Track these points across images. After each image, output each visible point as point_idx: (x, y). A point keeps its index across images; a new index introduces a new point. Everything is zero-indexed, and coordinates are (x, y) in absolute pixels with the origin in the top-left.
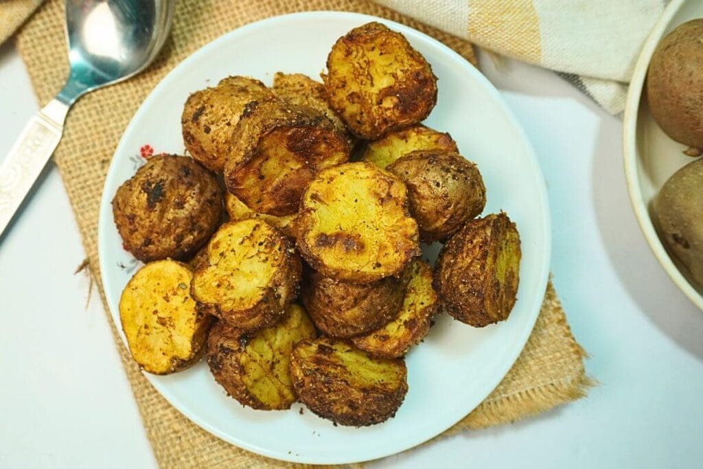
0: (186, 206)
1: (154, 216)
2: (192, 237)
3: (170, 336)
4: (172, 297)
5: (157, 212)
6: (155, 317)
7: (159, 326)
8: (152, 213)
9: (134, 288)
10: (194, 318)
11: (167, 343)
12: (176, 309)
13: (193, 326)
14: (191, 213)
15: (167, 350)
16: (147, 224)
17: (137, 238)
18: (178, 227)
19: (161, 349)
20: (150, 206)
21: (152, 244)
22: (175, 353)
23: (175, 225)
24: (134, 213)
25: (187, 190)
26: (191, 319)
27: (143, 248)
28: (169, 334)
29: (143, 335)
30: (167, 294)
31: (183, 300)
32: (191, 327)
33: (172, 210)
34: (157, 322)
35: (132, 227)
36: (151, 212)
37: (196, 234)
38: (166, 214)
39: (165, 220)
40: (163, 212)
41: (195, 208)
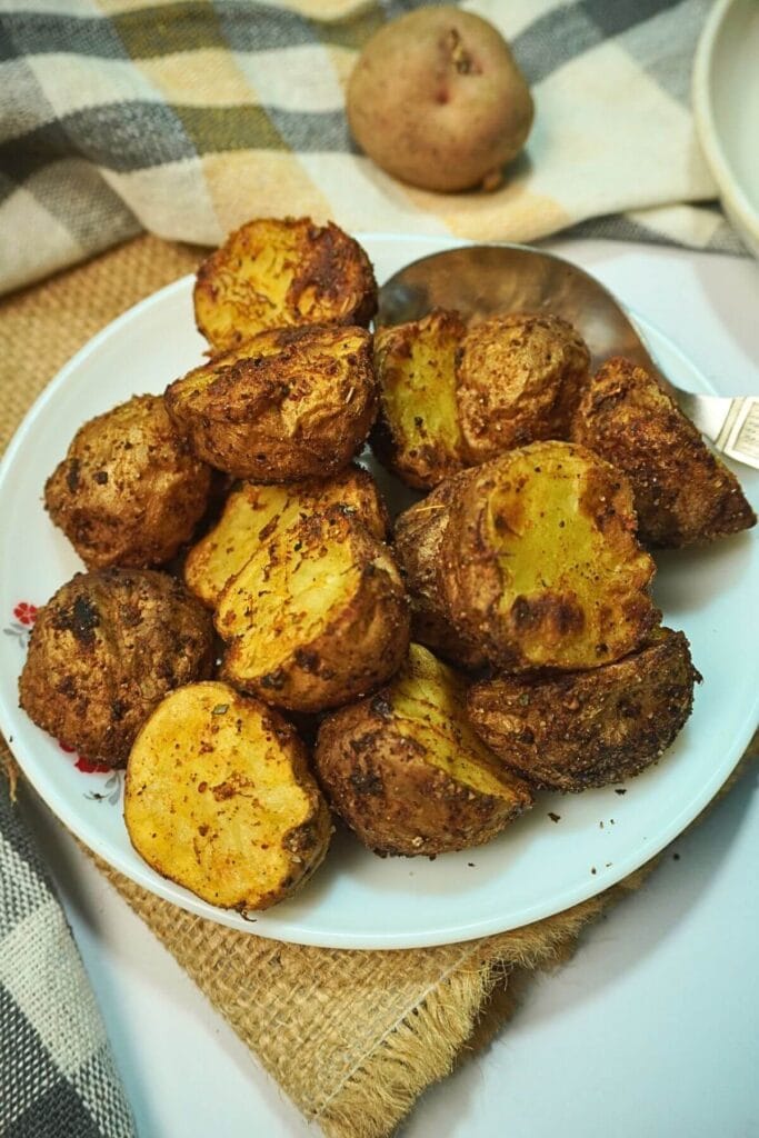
0: (144, 614)
1: (103, 653)
2: (185, 659)
3: (256, 803)
4: (214, 739)
5: (103, 644)
6: (209, 796)
7: (223, 805)
8: (97, 651)
9: (140, 789)
10: (274, 744)
11: (258, 824)
12: (235, 752)
13: (281, 757)
14: (158, 619)
15: (265, 836)
16: (99, 675)
17: (95, 716)
18: (153, 652)
19: (254, 843)
20: (86, 642)
21: (127, 710)
22: (284, 829)
23: (145, 650)
24: (67, 674)
25: (130, 594)
26: (271, 749)
27: (116, 726)
28: (251, 800)
29: (209, 850)
30: (202, 743)
31: (236, 730)
32: (279, 763)
33: (125, 633)
34: (217, 800)
35: (78, 701)
36: (93, 652)
37: (187, 651)
38: (120, 643)
39: (124, 651)
40: (112, 639)
41: (161, 609)
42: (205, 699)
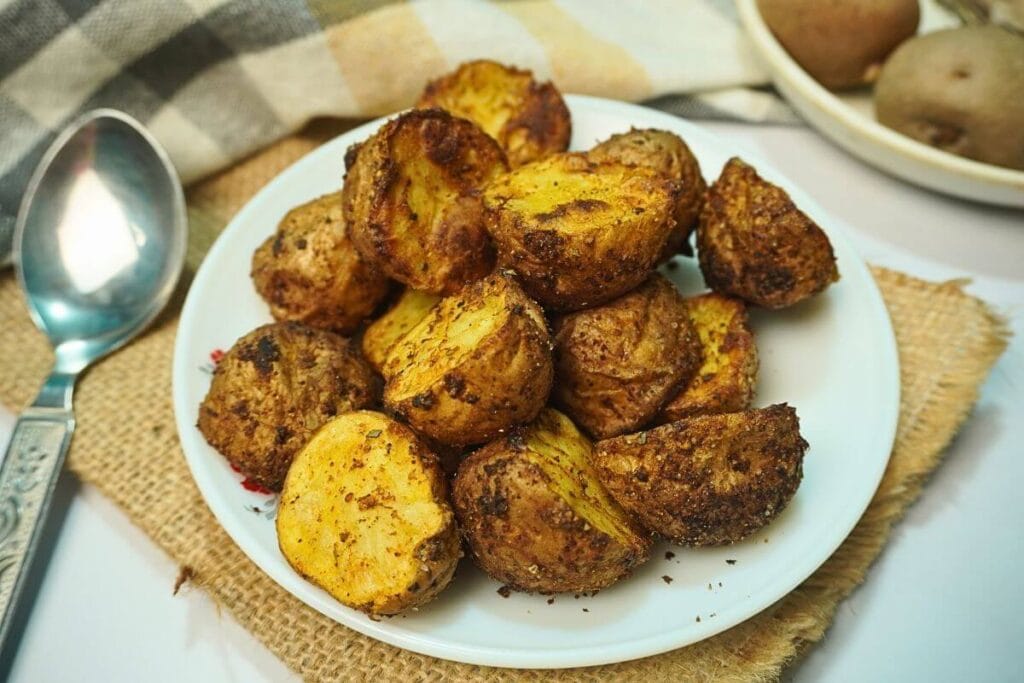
0: (318, 360)
1: (277, 383)
2: (349, 403)
3: (394, 515)
4: (365, 457)
5: (278, 376)
6: (354, 505)
7: (365, 514)
8: (272, 381)
9: (294, 499)
10: (418, 467)
11: (394, 534)
12: (382, 469)
13: (423, 477)
14: (330, 365)
15: (399, 546)
16: (271, 403)
17: (262, 437)
18: (320, 391)
19: (388, 550)
20: (264, 371)
21: (291, 437)
22: (417, 541)
23: (314, 388)
24: (243, 398)
25: (309, 342)
26: (414, 471)
27: (278, 449)
28: (390, 512)
29: (346, 555)
30: (354, 460)
31: (385, 451)
32: (420, 482)
33: (299, 372)
34: (361, 509)
35: (248, 422)
36: (268, 381)
37: (351, 396)
38: (294, 379)
39: (296, 385)
40: (287, 374)
41: (333, 358)
42: (361, 425)
